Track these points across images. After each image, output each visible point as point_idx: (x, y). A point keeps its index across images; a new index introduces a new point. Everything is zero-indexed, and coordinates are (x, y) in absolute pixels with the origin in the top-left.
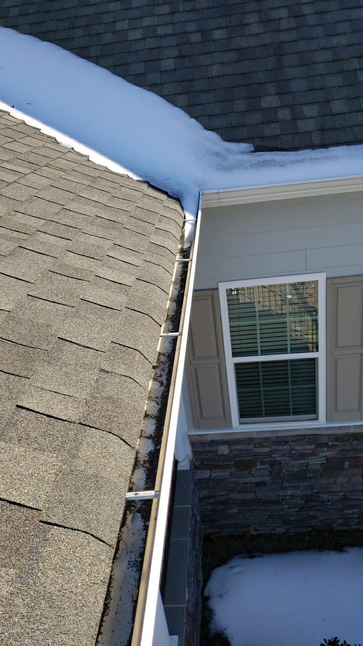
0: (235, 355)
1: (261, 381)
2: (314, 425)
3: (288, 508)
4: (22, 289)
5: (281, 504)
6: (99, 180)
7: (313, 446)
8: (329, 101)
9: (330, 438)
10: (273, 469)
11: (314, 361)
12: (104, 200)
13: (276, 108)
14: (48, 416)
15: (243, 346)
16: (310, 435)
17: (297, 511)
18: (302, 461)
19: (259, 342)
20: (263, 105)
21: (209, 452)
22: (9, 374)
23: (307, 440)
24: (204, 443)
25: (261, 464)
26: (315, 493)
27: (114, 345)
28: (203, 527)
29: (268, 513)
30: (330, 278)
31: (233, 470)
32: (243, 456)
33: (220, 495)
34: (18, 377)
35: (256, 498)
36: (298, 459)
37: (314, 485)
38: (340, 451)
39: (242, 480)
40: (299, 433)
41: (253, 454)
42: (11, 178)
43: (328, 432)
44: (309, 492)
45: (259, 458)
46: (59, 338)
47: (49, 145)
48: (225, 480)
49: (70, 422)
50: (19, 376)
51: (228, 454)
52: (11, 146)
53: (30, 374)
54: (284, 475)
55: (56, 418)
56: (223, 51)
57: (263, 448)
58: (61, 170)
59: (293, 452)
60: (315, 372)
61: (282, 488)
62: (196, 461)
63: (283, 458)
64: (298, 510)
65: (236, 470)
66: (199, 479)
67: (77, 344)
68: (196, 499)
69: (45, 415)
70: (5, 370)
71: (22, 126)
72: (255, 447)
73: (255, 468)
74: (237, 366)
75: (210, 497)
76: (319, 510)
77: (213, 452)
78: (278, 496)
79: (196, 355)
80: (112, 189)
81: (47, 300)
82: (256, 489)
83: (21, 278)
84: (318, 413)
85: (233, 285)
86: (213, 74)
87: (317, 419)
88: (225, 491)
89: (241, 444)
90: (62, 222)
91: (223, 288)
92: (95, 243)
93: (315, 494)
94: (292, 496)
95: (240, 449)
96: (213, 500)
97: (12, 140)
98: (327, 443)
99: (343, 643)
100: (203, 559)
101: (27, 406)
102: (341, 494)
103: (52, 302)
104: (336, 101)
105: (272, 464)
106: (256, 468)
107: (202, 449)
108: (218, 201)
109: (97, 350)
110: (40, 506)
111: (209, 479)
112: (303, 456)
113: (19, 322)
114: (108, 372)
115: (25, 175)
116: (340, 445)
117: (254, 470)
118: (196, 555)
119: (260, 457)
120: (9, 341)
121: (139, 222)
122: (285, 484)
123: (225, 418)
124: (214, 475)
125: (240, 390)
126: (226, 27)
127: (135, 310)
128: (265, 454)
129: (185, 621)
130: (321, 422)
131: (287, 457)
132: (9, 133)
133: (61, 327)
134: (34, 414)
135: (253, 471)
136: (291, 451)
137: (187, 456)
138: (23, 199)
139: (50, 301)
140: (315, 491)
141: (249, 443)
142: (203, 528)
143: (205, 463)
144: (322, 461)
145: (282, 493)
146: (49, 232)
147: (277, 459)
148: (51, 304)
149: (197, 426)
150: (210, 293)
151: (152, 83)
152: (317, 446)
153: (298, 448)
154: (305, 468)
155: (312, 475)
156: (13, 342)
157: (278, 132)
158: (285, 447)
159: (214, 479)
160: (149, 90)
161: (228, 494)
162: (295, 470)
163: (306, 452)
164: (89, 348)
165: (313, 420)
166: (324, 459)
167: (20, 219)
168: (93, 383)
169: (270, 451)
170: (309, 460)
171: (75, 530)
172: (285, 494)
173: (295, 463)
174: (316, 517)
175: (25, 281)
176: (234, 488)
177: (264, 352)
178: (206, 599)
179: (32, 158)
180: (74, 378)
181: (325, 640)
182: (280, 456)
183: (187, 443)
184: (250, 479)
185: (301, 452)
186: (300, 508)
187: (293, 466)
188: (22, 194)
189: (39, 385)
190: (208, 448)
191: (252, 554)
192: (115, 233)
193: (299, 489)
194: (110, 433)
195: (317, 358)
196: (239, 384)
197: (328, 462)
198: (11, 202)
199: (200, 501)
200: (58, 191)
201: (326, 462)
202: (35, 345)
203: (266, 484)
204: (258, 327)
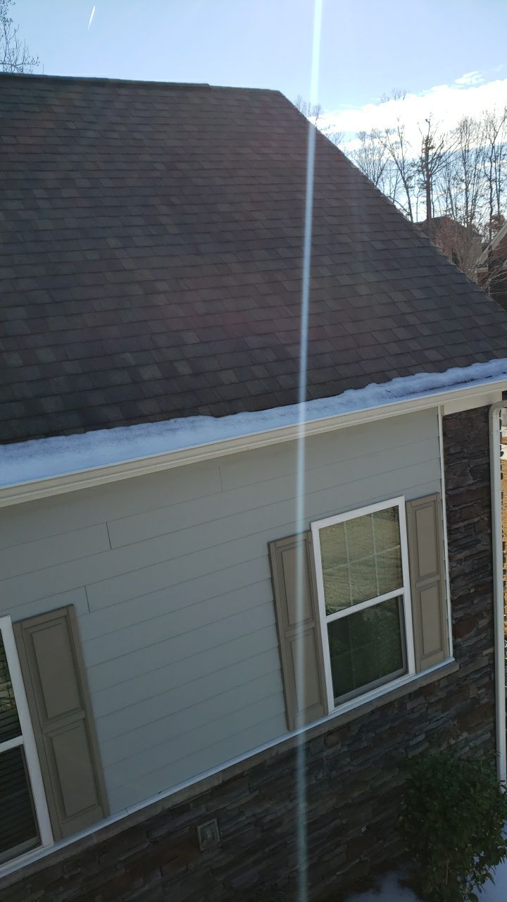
2: (36, 856)
7: (42, 892)
9: (65, 867)
11: (19, 750)
16: (32, 876)
23: (29, 886)
30: (17, 622)
38: (84, 882)
40: (14, 880)
43: (61, 858)
60: (23, 768)
84: (39, 831)
87: (39, 843)
98: (62, 878)
116: (83, 871)
130: (48, 844)
152: (47, 889)
165: (34, 847)
195: (22, 745)
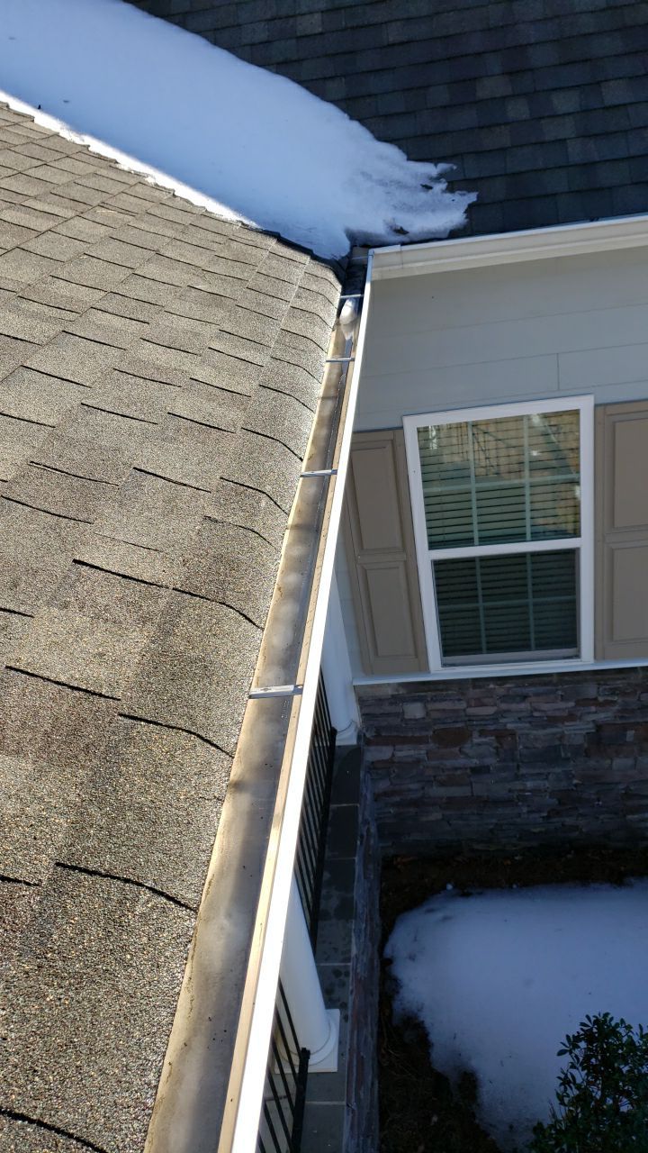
0: (433, 545)
1: (480, 592)
2: (572, 666)
3: (529, 812)
4: (72, 396)
5: (517, 805)
6: (193, 229)
7: (572, 704)
8: (599, 83)
9: (601, 689)
10: (501, 744)
11: (572, 554)
12: (202, 260)
13: (504, 98)
14: (124, 577)
15: (448, 530)
17: (543, 817)
18: (554, 730)
19: (475, 522)
20: (481, 94)
21: (388, 715)
22: (60, 516)
23: (560, 693)
24: (380, 700)
25: (480, 736)
26: (576, 785)
27: (225, 483)
28: (381, 845)
29: (494, 821)
30: (601, 405)
31: (432, 745)
32: (449, 721)
33: (410, 790)
34: (73, 522)
35: (473, 796)
36: (544, 727)
37: (573, 772)
38: (619, 711)
39: (449, 763)
41: (467, 718)
42: (42, 224)
44: (564, 785)
45: (477, 725)
46: (135, 468)
47: (104, 172)
48: (418, 761)
49: (159, 586)
50: (75, 520)
51: (424, 718)
52: (40, 173)
53: (93, 516)
54: (520, 755)
55: (138, 580)
57: (485, 708)
58: (127, 212)
59: (536, 714)
60: (574, 574)
61: (517, 777)
62: (367, 731)
63: (519, 725)
64: (545, 814)
65: (437, 745)
66: (373, 763)
67: (164, 478)
68: (369, 796)
69: (119, 575)
70: (53, 511)
71: (56, 140)
72: (469, 706)
73: (469, 742)
74: (438, 565)
75: (393, 793)
76: (581, 815)
77: (397, 715)
78: (510, 791)
79: (365, 547)
80: (215, 245)
81: (113, 413)
82: (472, 779)
83: (69, 378)
84: (580, 644)
85: (430, 421)
86: (391, 39)
88: (419, 781)
89: (446, 700)
90: (132, 295)
91: (411, 426)
92: (189, 328)
93: (575, 788)
94: (535, 791)
95: (444, 710)
96: (397, 799)
97: (40, 163)
98: (596, 699)
99: (619, 1022)
100: (381, 898)
101: (90, 562)
102: (621, 787)
103: (122, 415)
104: (612, 82)
105: (501, 735)
106: (472, 741)
107: (377, 711)
108: (401, 266)
109: (198, 489)
110: (119, 694)
111: (391, 761)
112: (552, 721)
113: (71, 443)
114: (216, 521)
115: (67, 220)
116: (619, 701)
117: (468, 745)
118: (370, 889)
119: (479, 723)
120: (56, 470)
121: (262, 297)
122: (523, 771)
123: (417, 656)
124: (399, 754)
125: (443, 607)
127: (258, 433)
128: (487, 718)
129: (351, 988)
131: (526, 722)
132: (36, 151)
133: (139, 452)
134: (102, 574)
135: (467, 748)
136: (532, 712)
137: (352, 722)
138: (65, 259)
139: (118, 414)
140: (575, 781)
141: (459, 700)
142: (382, 848)
143: (383, 734)
144: (587, 729)
145: (518, 785)
146: (110, 310)
147: (510, 726)
148: (120, 418)
149: (368, 670)
150: (389, 435)
151: (281, 59)
152: (578, 703)
153: (545, 707)
154: (557, 743)
155: (569, 755)
156: (63, 472)
157: (506, 142)
158: (523, 706)
159: (399, 762)
160: (277, 73)
161: (423, 788)
162: (539, 745)
163: (558, 714)
164: (185, 485)
165: (571, 657)
166: (591, 725)
167: (62, 289)
168: (193, 535)
169: (496, 713)
170: (564, 728)
171: (173, 728)
172: (522, 788)
173: (541, 732)
174: (577, 827)
175: (76, 383)
176: (435, 777)
177: (485, 540)
178: (387, 963)
179: (76, 192)
180: (162, 526)
181: (588, 1017)
182: (513, 722)
183: (353, 698)
184: (461, 761)
185: (550, 713)
186: (549, 812)
187: (536, 739)
188: (63, 250)
189: (107, 534)
190: (387, 708)
191: (466, 891)
192: (221, 313)
193: (547, 779)
194: (224, 604)
195: (578, 549)
196: (442, 598)
197: (597, 731)
198: (45, 262)
199: (376, 800)
200: (124, 246)
201: (593, 731)
202: (97, 476)
203: (489, 770)
204: (474, 496)
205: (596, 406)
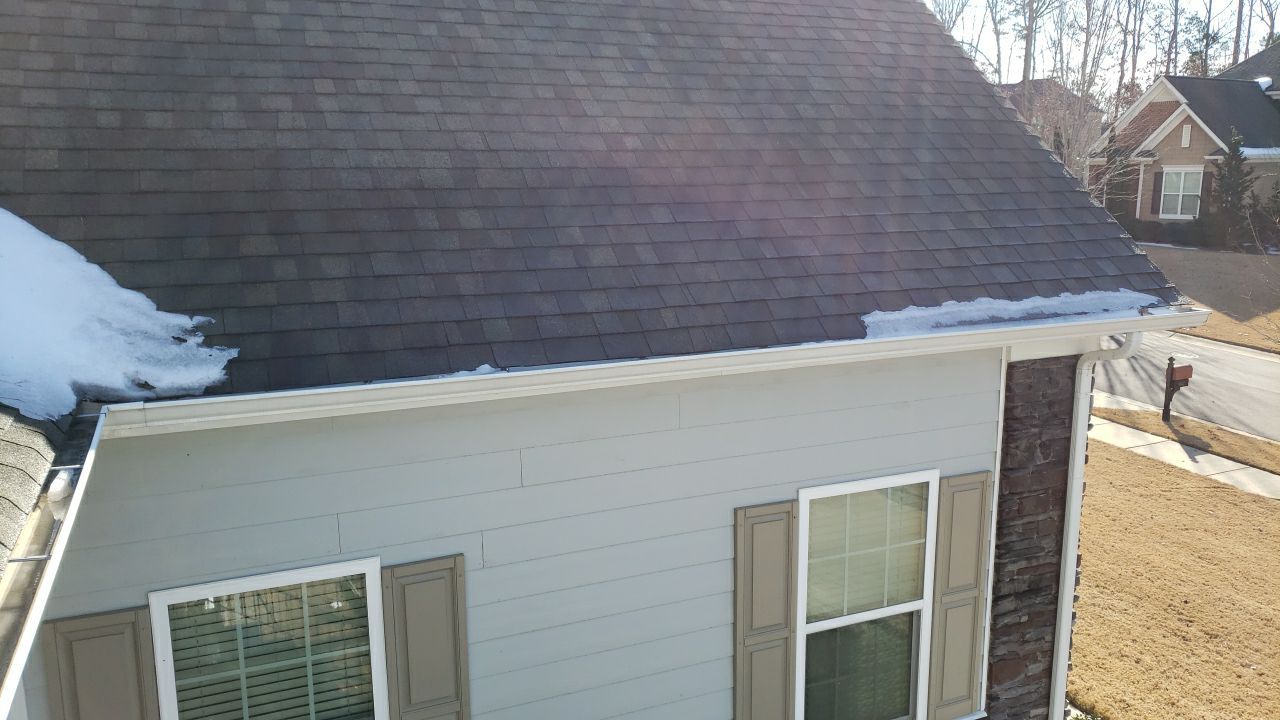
8: (368, 253)
13: (270, 257)
20: (245, 251)
56: (164, 150)
86: (143, 186)
91: (160, 604)
108: (144, 424)
126: (173, 111)
150: (130, 617)
157: (272, 299)
204: (244, 684)
205: (382, 568)
